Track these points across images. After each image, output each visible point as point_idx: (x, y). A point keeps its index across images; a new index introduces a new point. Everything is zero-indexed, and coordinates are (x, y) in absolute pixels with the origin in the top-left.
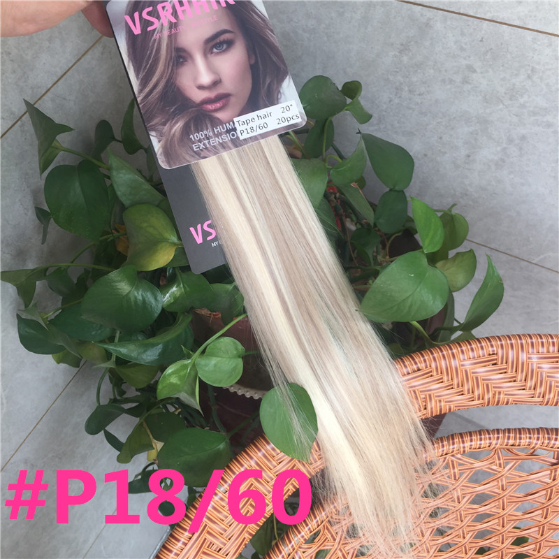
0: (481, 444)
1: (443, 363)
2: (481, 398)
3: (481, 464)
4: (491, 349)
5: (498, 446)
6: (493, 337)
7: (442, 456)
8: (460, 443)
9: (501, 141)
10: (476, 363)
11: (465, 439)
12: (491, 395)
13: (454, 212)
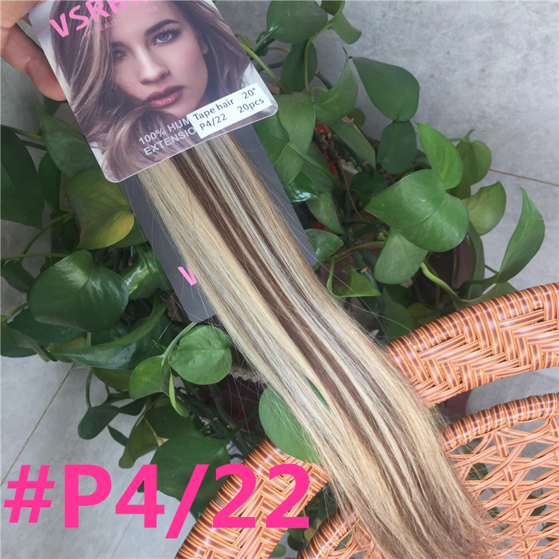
0: (531, 414)
1: (477, 325)
2: (528, 362)
3: (533, 436)
4: (535, 303)
5: (552, 414)
6: (536, 288)
7: (486, 432)
8: (506, 415)
9: (520, 47)
10: (518, 323)
11: (511, 410)
12: (539, 356)
13: (472, 139)
